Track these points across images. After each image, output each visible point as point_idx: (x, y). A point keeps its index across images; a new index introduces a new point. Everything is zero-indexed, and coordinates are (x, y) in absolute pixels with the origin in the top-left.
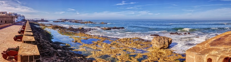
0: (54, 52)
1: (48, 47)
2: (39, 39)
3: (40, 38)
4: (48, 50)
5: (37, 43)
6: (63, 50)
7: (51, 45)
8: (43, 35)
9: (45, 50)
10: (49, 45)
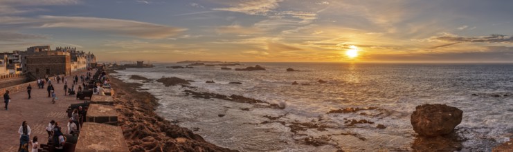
0: (168, 143)
1: (153, 131)
2: (130, 111)
3: (132, 109)
4: (152, 138)
5: (127, 122)
6: (188, 140)
7: (161, 127)
8: (142, 102)
9: (145, 141)
10: (156, 126)
